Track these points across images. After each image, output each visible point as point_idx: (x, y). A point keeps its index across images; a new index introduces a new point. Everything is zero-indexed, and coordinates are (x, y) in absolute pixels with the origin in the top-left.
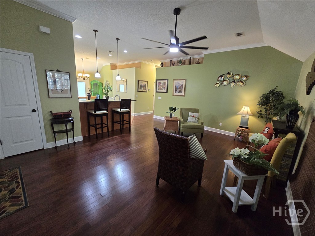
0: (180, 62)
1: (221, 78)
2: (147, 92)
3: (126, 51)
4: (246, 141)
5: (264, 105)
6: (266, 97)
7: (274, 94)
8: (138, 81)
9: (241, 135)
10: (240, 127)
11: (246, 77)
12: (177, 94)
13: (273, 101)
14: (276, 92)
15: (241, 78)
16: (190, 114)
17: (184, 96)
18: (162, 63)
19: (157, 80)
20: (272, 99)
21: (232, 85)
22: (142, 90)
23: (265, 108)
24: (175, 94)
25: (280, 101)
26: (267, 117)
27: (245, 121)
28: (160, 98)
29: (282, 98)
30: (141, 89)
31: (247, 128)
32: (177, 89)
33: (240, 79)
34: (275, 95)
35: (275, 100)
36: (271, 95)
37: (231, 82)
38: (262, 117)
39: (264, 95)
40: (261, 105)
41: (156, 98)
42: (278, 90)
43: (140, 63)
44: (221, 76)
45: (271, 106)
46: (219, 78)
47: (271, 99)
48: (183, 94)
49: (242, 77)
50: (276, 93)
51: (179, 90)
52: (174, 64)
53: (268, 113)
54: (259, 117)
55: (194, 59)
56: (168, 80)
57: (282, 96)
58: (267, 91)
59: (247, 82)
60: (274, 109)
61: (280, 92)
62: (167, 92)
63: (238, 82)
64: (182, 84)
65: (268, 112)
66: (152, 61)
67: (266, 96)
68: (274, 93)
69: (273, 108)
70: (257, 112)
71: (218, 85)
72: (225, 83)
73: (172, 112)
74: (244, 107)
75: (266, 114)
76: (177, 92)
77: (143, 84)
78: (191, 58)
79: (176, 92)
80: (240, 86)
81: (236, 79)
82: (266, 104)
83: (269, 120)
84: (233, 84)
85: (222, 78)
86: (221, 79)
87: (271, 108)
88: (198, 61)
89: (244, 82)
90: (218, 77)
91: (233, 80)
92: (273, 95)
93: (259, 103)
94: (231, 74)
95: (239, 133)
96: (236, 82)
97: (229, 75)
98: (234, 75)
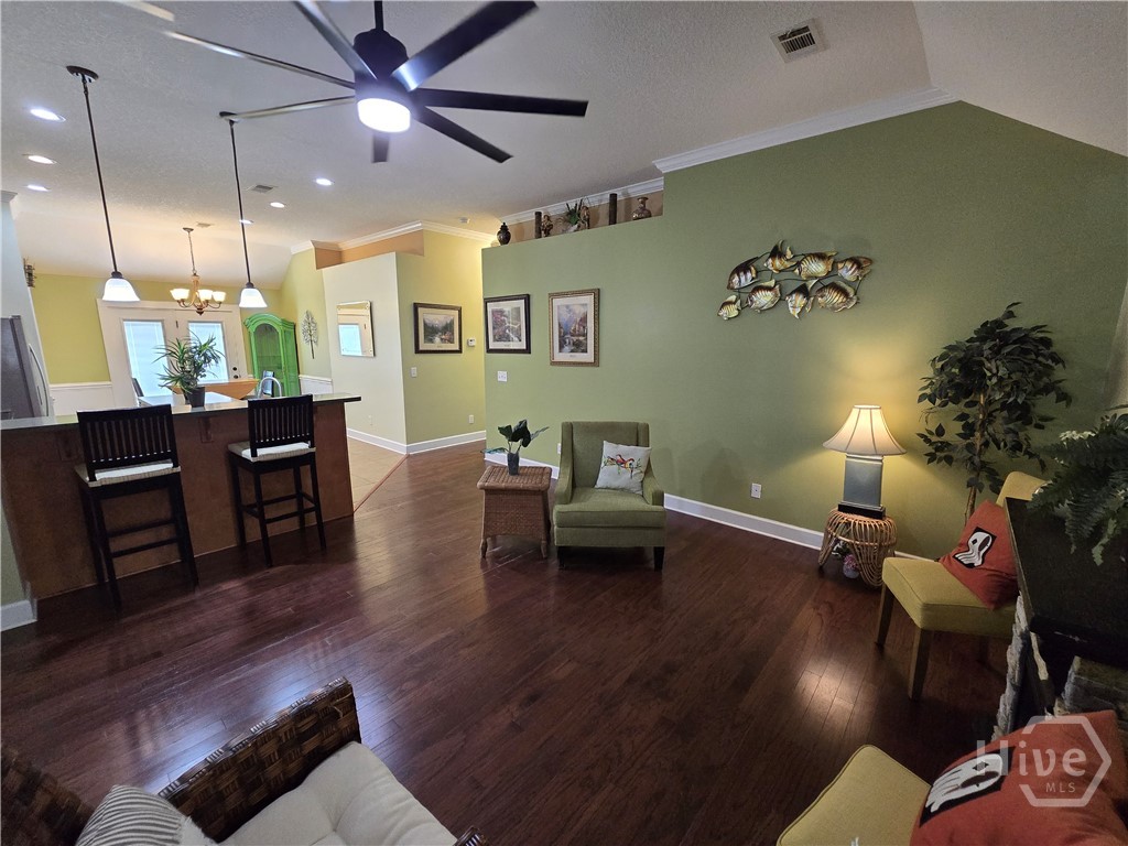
0: (572, 216)
1: (743, 279)
2: (460, 351)
3: (324, 182)
4: (874, 583)
5: (956, 401)
6: (960, 360)
7: (1007, 344)
8: (416, 306)
9: (848, 552)
10: (842, 508)
11: (859, 267)
12: (566, 356)
13: (1001, 379)
14: (1015, 330)
15: (832, 273)
16: (609, 449)
17: (596, 363)
18: (504, 228)
19: (486, 301)
20: (995, 369)
21: (794, 307)
22: (437, 344)
23: (963, 417)
24: (559, 357)
25: (1038, 377)
26: (976, 460)
27: (864, 478)
28: (502, 376)
29: (1050, 362)
30: (431, 341)
31: (879, 515)
32: (565, 333)
33: (829, 274)
34: (1008, 349)
35: (1013, 376)
36: (986, 347)
37: (791, 294)
38: (949, 460)
39: (950, 348)
40: (938, 402)
41: (491, 375)
42: (1022, 322)
43: (420, 233)
44: (744, 268)
45: (989, 402)
46: (736, 279)
47: (990, 370)
48: (589, 357)
49: (840, 266)
50: (1015, 336)
51: (575, 339)
52: (551, 227)
53: (977, 439)
54: (932, 458)
55: (629, 200)
56: (527, 298)
57: (1046, 352)
58: (965, 331)
59: (864, 287)
60: (1008, 420)
61: (1034, 329)
62: (528, 350)
63: (821, 290)
64: (583, 310)
65: (978, 434)
66: (464, 220)
67: (962, 354)
68: (1005, 339)
69: (1005, 413)
70: (922, 436)
71: (732, 311)
72: (764, 299)
73: (516, 445)
74: (855, 412)
75: (970, 447)
76: (567, 348)
77: (436, 318)
78: (613, 197)
79: (561, 347)
80: (833, 308)
81: (811, 277)
82: (967, 394)
83: (988, 478)
84: (799, 300)
85: (749, 275)
86: (746, 279)
87: (990, 415)
88: (643, 209)
89: (850, 291)
90: (733, 274)
91: (798, 284)
92: (996, 351)
93: (928, 391)
94: (789, 255)
95: (838, 541)
96: (814, 293)
97: (777, 263)
98: (799, 259)
